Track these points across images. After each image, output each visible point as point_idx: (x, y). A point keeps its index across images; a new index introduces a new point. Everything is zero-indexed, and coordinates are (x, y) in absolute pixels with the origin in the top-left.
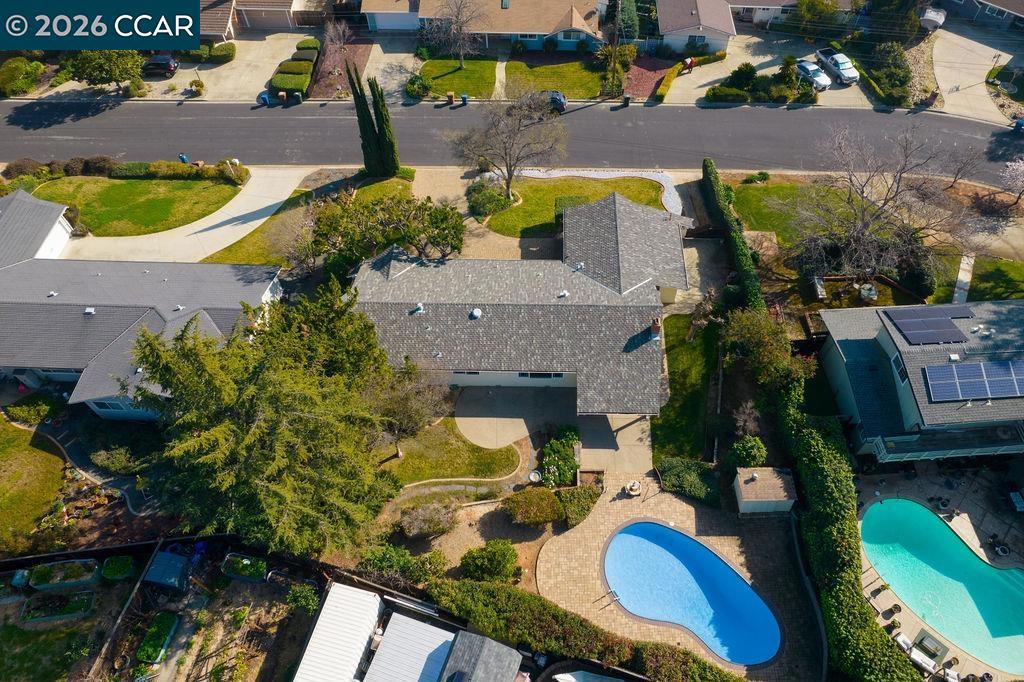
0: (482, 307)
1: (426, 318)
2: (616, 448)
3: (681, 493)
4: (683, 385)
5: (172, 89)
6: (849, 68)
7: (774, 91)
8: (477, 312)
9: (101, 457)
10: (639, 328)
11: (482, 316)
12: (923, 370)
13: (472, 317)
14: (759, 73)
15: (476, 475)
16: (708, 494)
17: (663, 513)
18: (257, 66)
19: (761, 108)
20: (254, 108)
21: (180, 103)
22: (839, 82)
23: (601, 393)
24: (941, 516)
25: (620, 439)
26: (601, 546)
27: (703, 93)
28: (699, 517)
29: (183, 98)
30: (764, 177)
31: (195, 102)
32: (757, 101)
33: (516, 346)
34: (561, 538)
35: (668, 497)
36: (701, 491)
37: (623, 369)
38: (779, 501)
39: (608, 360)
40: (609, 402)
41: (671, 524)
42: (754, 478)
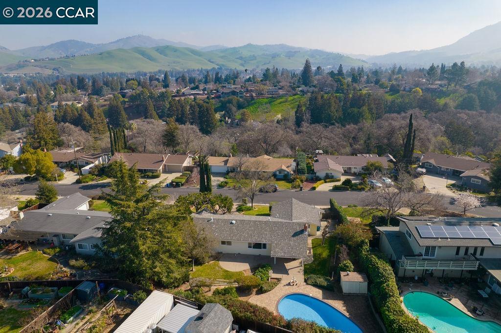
0: (236, 220)
1: (213, 223)
2: (288, 274)
3: (316, 285)
4: (319, 258)
6: (389, 181)
7: (359, 187)
8: (234, 222)
9: (73, 262)
10: (298, 229)
11: (236, 223)
12: (416, 228)
13: (231, 223)
14: (353, 182)
15: (225, 279)
16: (328, 285)
17: (307, 291)
19: (354, 192)
23: (282, 250)
24: (445, 299)
25: (289, 272)
26: (277, 300)
27: (331, 188)
28: (324, 294)
30: (355, 206)
32: (353, 190)
33: (248, 234)
34: (259, 296)
35: (310, 286)
36: (325, 284)
37: (292, 243)
38: (360, 282)
39: (285, 239)
40: (285, 253)
41: (311, 295)
42: (348, 275)
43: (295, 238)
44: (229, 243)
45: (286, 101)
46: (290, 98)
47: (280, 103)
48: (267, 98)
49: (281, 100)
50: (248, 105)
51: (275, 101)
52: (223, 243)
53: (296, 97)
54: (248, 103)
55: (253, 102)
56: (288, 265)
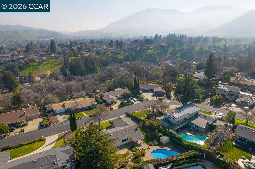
0: (112, 133)
2: (142, 146)
3: (155, 145)
5: (16, 132)
6: (135, 99)
7: (127, 104)
10: (135, 129)
12: (173, 116)
14: (124, 102)
18: (34, 124)
19: (127, 106)
20: (38, 130)
21: (20, 134)
22: (135, 101)
23: (136, 138)
24: (186, 134)
27: (118, 107)
28: (160, 147)
29: (20, 133)
30: (135, 112)
31: (23, 133)
32: (126, 106)
33: (120, 137)
35: (154, 147)
36: (158, 144)
37: (137, 134)
39: (134, 134)
40: (138, 139)
41: (157, 149)
42: (163, 138)
43: (136, 132)
45: (49, 63)
46: (51, 61)
47: (46, 64)
48: (37, 62)
49: (45, 63)
50: (26, 67)
51: (42, 63)
53: (53, 60)
54: (25, 66)
55: (28, 65)
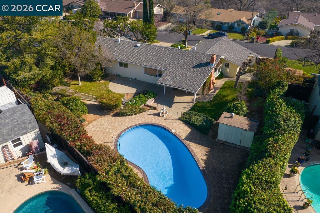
0: (142, 44)
1: (119, 44)
2: (171, 108)
8: (139, 45)
13: (136, 46)
28: (191, 134)
34: (113, 118)
37: (189, 73)
38: (243, 130)
39: (184, 69)
40: (175, 82)
41: (173, 131)
42: (231, 117)
43: (195, 70)
44: (126, 66)
52: (121, 64)
56: (177, 99)
